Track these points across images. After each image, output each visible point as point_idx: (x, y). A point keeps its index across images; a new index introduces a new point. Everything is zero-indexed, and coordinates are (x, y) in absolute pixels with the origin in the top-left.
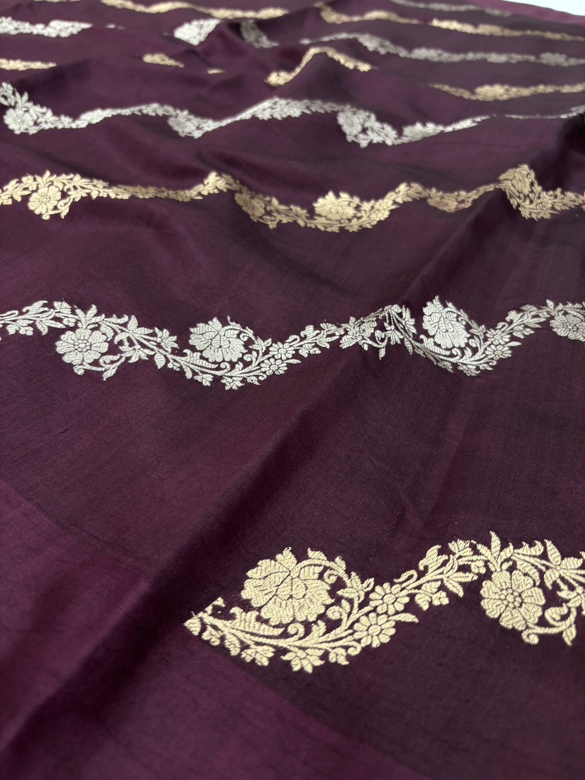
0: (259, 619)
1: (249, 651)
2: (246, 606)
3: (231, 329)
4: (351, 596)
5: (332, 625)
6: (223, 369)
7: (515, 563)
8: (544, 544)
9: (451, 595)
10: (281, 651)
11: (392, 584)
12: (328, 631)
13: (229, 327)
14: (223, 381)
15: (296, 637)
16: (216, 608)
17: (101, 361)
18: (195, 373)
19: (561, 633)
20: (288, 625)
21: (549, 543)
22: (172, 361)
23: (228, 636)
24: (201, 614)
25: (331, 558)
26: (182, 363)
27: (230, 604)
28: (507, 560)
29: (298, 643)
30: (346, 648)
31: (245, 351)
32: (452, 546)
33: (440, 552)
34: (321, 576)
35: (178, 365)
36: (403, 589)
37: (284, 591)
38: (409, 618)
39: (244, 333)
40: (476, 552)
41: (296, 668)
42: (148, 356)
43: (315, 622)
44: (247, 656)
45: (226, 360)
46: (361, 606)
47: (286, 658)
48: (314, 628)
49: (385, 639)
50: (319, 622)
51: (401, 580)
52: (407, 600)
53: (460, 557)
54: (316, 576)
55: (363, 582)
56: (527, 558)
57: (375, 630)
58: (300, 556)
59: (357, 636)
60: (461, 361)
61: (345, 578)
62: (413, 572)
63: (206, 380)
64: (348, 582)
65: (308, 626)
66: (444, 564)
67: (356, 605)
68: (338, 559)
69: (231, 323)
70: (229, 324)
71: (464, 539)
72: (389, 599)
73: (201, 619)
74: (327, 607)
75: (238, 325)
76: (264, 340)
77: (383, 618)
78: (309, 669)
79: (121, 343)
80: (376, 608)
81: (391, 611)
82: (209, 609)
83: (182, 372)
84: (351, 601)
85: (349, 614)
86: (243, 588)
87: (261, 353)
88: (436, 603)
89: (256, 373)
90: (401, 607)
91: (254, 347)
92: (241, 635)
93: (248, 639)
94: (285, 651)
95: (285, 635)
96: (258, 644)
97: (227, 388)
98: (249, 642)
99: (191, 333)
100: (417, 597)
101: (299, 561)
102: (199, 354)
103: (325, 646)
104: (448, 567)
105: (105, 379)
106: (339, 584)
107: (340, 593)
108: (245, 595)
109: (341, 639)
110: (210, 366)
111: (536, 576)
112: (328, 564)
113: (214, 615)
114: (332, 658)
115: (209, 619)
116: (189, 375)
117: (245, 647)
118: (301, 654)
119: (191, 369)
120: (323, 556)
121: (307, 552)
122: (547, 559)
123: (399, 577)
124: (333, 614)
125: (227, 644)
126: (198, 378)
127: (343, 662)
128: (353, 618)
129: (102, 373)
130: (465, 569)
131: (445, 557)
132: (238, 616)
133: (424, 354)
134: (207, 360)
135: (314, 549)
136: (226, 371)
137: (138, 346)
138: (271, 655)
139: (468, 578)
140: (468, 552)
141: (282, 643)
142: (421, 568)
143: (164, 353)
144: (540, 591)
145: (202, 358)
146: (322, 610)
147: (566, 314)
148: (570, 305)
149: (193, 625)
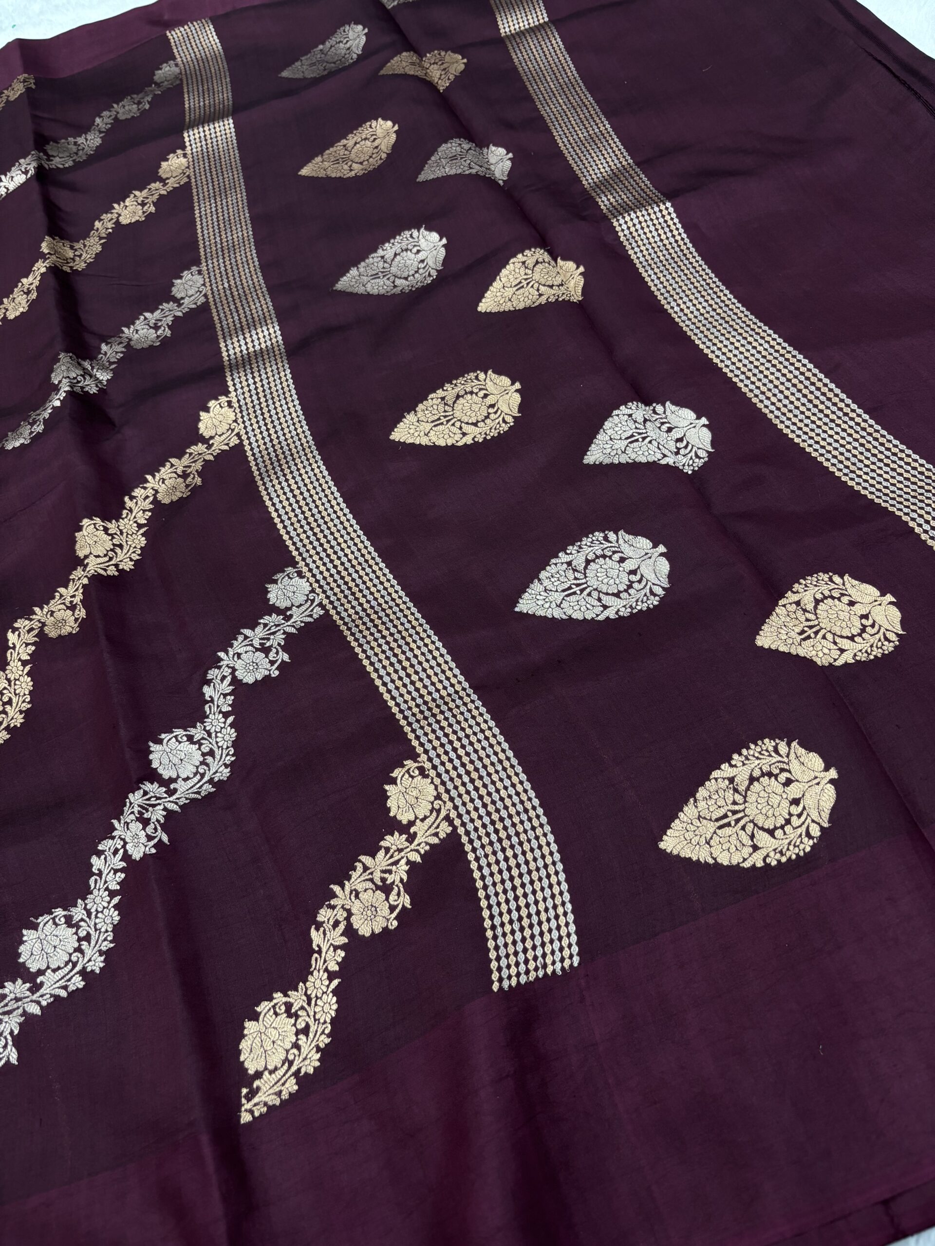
0: (271, 1073)
1: (284, 1093)
2: (258, 1075)
3: (44, 925)
4: (299, 1006)
5: (306, 1030)
6: (78, 961)
7: (355, 890)
8: (360, 861)
9: (343, 947)
10: (296, 1074)
11: (312, 973)
12: (307, 1035)
13: (41, 925)
14: (89, 969)
15: (297, 1058)
16: (246, 1096)
18: (65, 988)
19: (403, 905)
20: (287, 1058)
21: (361, 858)
22: (41, 999)
23: (267, 1099)
24: (243, 1109)
25: (271, 999)
26: (48, 991)
27: (249, 1085)
28: (351, 893)
29: (301, 1059)
30: (323, 1033)
31: (74, 930)
32: (320, 918)
33: (317, 929)
34: (276, 1014)
35: (48, 996)
36: (319, 971)
37: (268, 1046)
38: (336, 982)
39: (56, 916)
40: (333, 907)
41: (312, 1071)
42: (22, 1015)
43: (297, 1039)
44: (285, 1096)
45: (71, 951)
46: (309, 1004)
47: (302, 1073)
48: (300, 1042)
49: (335, 1007)
50: (299, 1037)
51: (314, 966)
52: (326, 975)
53: (328, 920)
54: (274, 1016)
55: (297, 991)
56: (358, 881)
57: (327, 1008)
58: (255, 1017)
59: (322, 1021)
60: (212, 772)
61: (287, 999)
62: (316, 955)
63: (77, 983)
64: (291, 1000)
65: (296, 1046)
66: (324, 933)
67: (306, 1006)
68: (275, 995)
69: (39, 921)
70: (38, 924)
71: (322, 907)
72: (318, 984)
73: (246, 1110)
74: (295, 1025)
75: (46, 916)
76: (76, 906)
77: (325, 996)
78: (317, 1064)
80: (316, 996)
81: (325, 989)
82: (244, 1101)
83: (57, 997)
84: (302, 1008)
85: (308, 1015)
86: (247, 1070)
87: (85, 918)
88: (340, 960)
89: (102, 938)
90: (327, 982)
91: (76, 918)
92: (272, 1091)
93: (276, 1089)
94: (299, 1070)
95: (291, 1063)
96: (283, 1084)
97: (98, 971)
98: (278, 1090)
99: (24, 963)
100: (329, 968)
101: (258, 1020)
102: (49, 971)
103: (313, 1045)
104: (328, 933)
105: (16, 1063)
106: (289, 1006)
107: (293, 1011)
108: (251, 1071)
109: (317, 1031)
110: (67, 970)
111: (370, 885)
112: (272, 1004)
113: (249, 1100)
114: (322, 1045)
115: (248, 1106)
116: (63, 994)
117: (279, 1093)
118: (307, 1062)
119: (59, 988)
120: (266, 1003)
121: (256, 1011)
122: (368, 868)
123: (311, 966)
124: (301, 1024)
125: (270, 1103)
126: (72, 988)
127: (329, 1041)
128: (311, 1014)
129: (8, 1062)
130: (336, 924)
131: (322, 929)
132: (261, 1085)
133: (187, 799)
134: (59, 968)
135: (258, 1005)
136: (81, 960)
137: (6, 1018)
138: (294, 1081)
139: (342, 927)
140: (329, 912)
141: (294, 1068)
142: (317, 949)
143: (29, 999)
144: (378, 892)
145: (54, 971)
146: (294, 1029)
147: (239, 655)
148: (235, 643)
149: (246, 1118)
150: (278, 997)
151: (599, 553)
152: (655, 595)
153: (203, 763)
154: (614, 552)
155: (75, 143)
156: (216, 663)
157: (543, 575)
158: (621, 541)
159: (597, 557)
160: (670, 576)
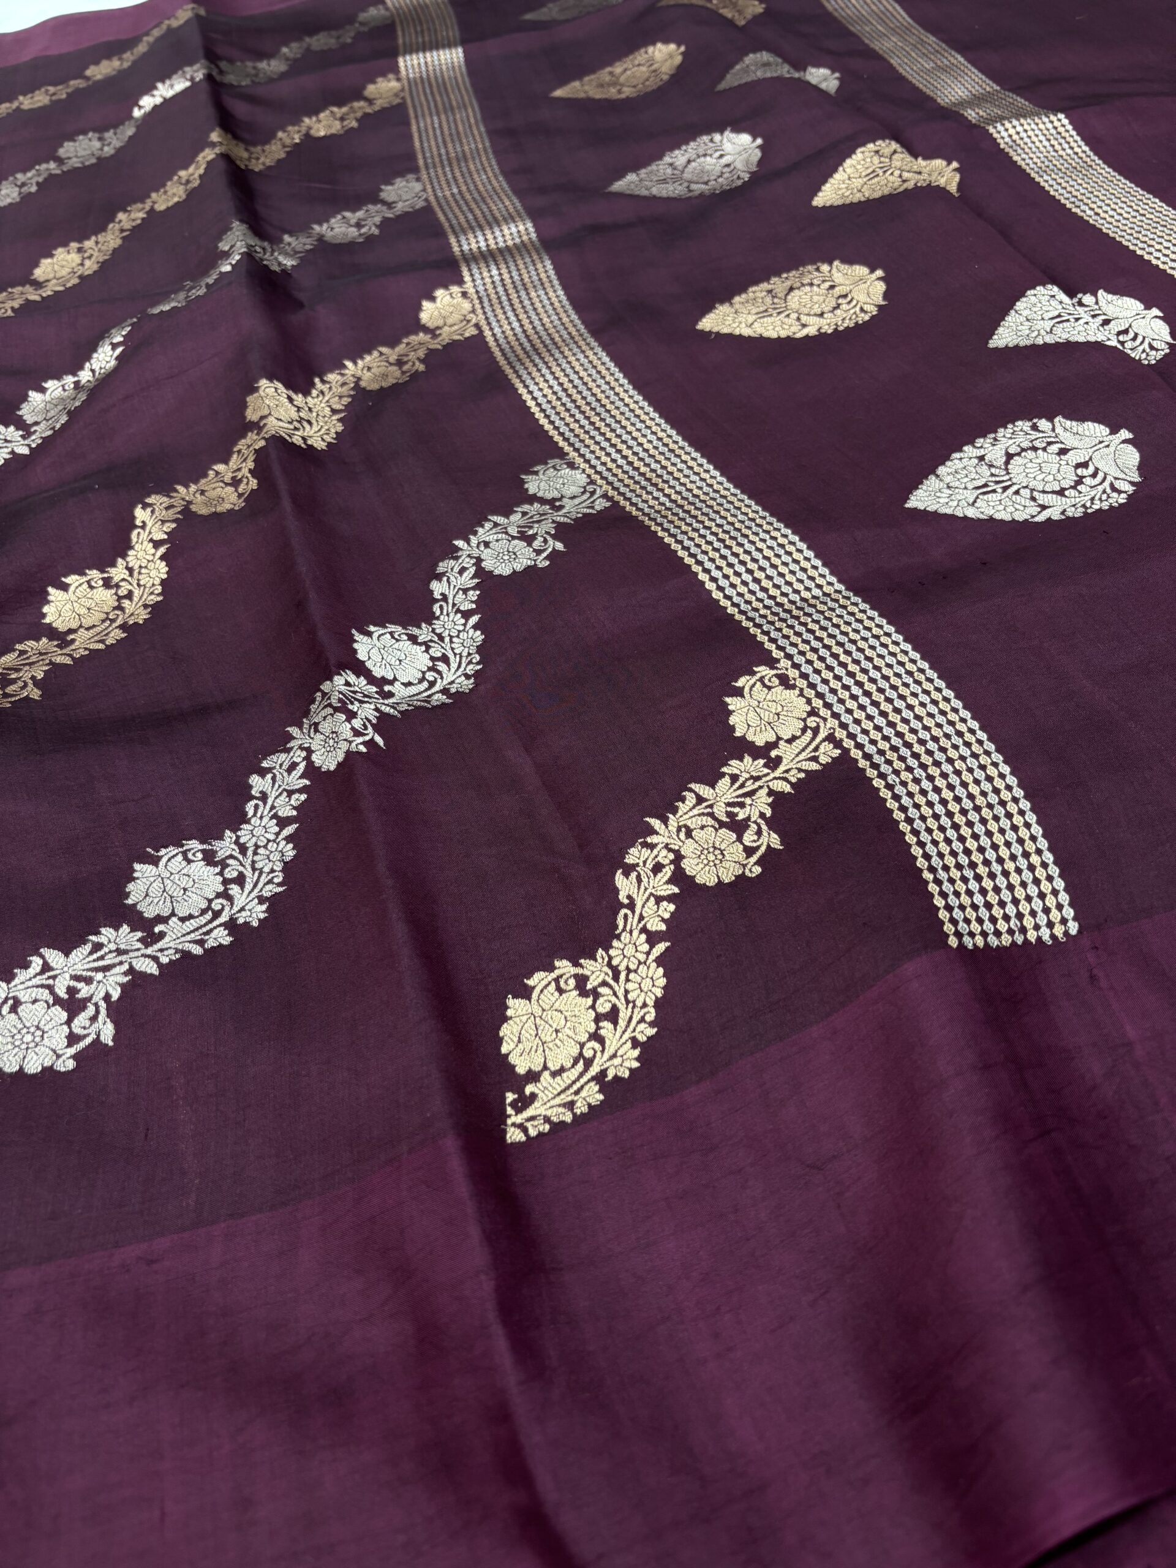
0: (554, 1074)
1: (579, 1104)
2: (533, 1076)
3: (169, 860)
4: (600, 980)
5: (613, 1016)
6: (223, 909)
7: (685, 826)
8: (691, 790)
9: (670, 898)
10: (600, 1077)
11: (618, 937)
12: (615, 1023)
13: (164, 860)
14: (241, 921)
15: (599, 1054)
16: (513, 1105)
17: (77, 1030)
18: (201, 943)
19: (769, 846)
20: (581, 1054)
21: (692, 786)
22: (159, 954)
23: (549, 1113)
24: (509, 1123)
25: (551, 968)
26: (172, 945)
27: (520, 1091)
28: (679, 830)
29: (606, 1056)
30: (642, 1020)
31: (217, 870)
32: (630, 860)
33: (626, 874)
34: (561, 991)
35: (172, 951)
36: (631, 932)
37: (547, 1035)
38: (661, 947)
39: (189, 850)
40: (652, 847)
41: (627, 1074)
42: (125, 974)
43: (598, 1028)
44: (581, 1108)
45: (211, 897)
46: (616, 978)
47: (610, 1075)
48: (602, 1032)
49: (662, 982)
50: (601, 1024)
51: (621, 927)
52: (643, 937)
53: (645, 862)
54: (557, 994)
55: (596, 960)
56: (691, 814)
57: (647, 984)
58: (525, 993)
59: (639, 1003)
60: (445, 682)
61: (579, 971)
62: (624, 911)
63: (221, 937)
64: (587, 972)
65: (596, 1037)
66: (639, 879)
67: (612, 982)
68: (557, 963)
69: (161, 853)
70: (160, 858)
71: (633, 846)
72: (630, 951)
73: (514, 1126)
74: (593, 1007)
75: (171, 848)
76: (222, 839)
77: (642, 969)
78: (635, 1064)
79: (71, 991)
80: (628, 968)
81: (642, 957)
82: (510, 1111)
83: (186, 955)
84: (604, 984)
85: (615, 994)
86: (514, 1067)
87: (236, 854)
88: (667, 916)
89: (264, 879)
90: (646, 947)
91: (222, 854)
92: (558, 1101)
93: (566, 1098)
94: (603, 1073)
95: (589, 1063)
96: (577, 1093)
97: (255, 924)
98: (570, 1099)
99: (135, 905)
100: (649, 927)
101: (529, 999)
102: (174, 919)
103: (627, 1036)
104: (645, 880)
105: (111, 1043)
106: (581, 981)
107: (589, 986)
108: (521, 1070)
109: (631, 1018)
110: (203, 920)
111: (710, 821)
112: (554, 975)
113: (519, 1111)
114: (642, 1038)
115: (519, 1119)
116: (197, 950)
117: (570, 1105)
118: (617, 1061)
119: (190, 942)
120: (542, 974)
121: (526, 985)
122: (706, 800)
123: (617, 927)
124: (603, 1007)
125: (555, 1119)
126: (211, 943)
127: (652, 1032)
128: (621, 993)
129: (97, 1041)
130: (657, 868)
131: (634, 875)
132: (537, 1091)
133: (409, 705)
134: (191, 917)
135: (529, 976)
136: (227, 909)
137: (99, 976)
138: (597, 1088)
139: (668, 872)
140: (646, 852)
141: (594, 1070)
142: (626, 901)
143: (139, 953)
144: (723, 831)
145: (183, 920)
146: (592, 1014)
147: (486, 544)
148: (481, 532)
149: (514, 1135)
150: (562, 965)
151: (1025, 445)
152: (1119, 491)
153: (432, 669)
154: (1049, 443)
156: (451, 553)
157: (941, 470)
158: (1059, 430)
159: (1023, 450)
160: (1142, 468)
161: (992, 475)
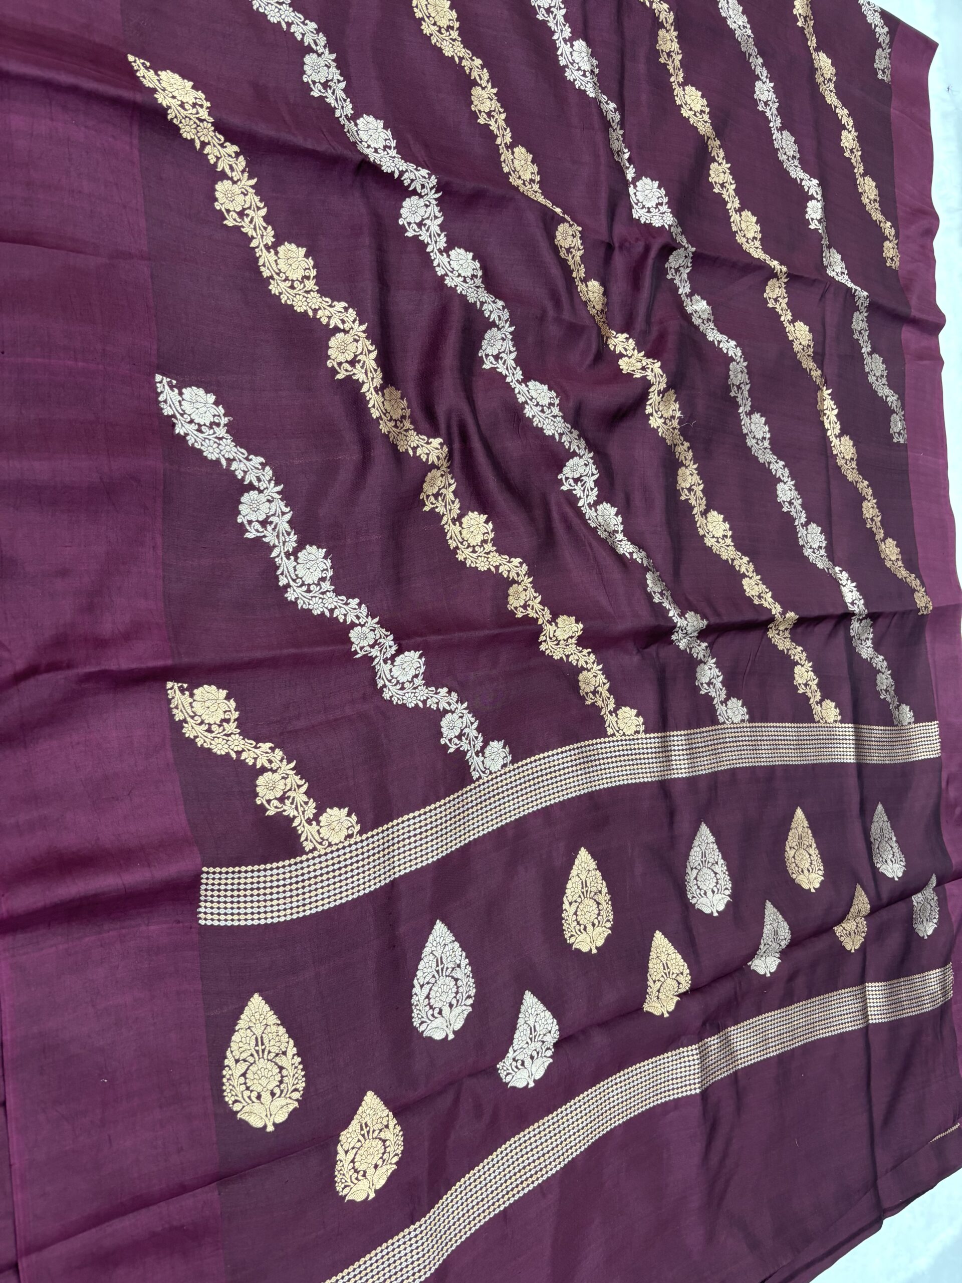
0: (191, 703)
1: (177, 710)
2: (192, 695)
3: (325, 563)
4: (226, 728)
5: (209, 731)
7: (288, 777)
8: (305, 783)
9: (255, 764)
10: (185, 721)
11: (244, 739)
12: (206, 731)
13: (325, 561)
15: (195, 722)
16: (182, 686)
17: (254, 524)
19: (269, 810)
20: (197, 716)
21: (307, 785)
22: (280, 557)
23: (176, 699)
24: (175, 684)
25: (236, 710)
26: (283, 562)
27: (187, 689)
28: (287, 774)
29: (193, 725)
30: (205, 742)
31: (316, 582)
32: (277, 751)
33: (271, 748)
34: (225, 712)
35: (280, 562)
36: (244, 745)
37: (209, 703)
39: (328, 571)
40: (281, 761)
41: (184, 731)
44: (175, 711)
45: (303, 578)
46: (225, 735)
47: (185, 725)
48: (203, 726)
49: (219, 753)
50: (207, 725)
51: (248, 741)
52: (240, 749)
53: (275, 757)
54: (224, 710)
55: (235, 728)
56: (293, 781)
57: (219, 746)
58: (228, 698)
59: (212, 742)
60: (390, 687)
61: (232, 721)
62: (254, 743)
63: (283, 582)
64: (231, 723)
65: (202, 723)
66: (267, 752)
67: (224, 733)
68: (237, 713)
69: (329, 560)
71: (284, 753)
72: (236, 743)
74: (215, 724)
77: (226, 746)
78: (187, 735)
80: (228, 740)
81: (232, 747)
82: (179, 685)
84: (224, 730)
85: (219, 733)
86: (197, 689)
88: (247, 760)
90: (235, 749)
92: (180, 702)
94: (186, 722)
95: (192, 717)
96: (181, 711)
98: (180, 707)
100: (245, 752)
101: (225, 699)
103: (199, 734)
104: (267, 755)
106: (227, 721)
107: (224, 724)
108: (195, 691)
109: (206, 737)
111: (288, 788)
112: (233, 710)
113: (179, 688)
114: (197, 740)
115: (176, 687)
117: (177, 707)
118: (190, 729)
120: (234, 706)
121: (231, 699)
122: (299, 788)
123: (248, 739)
124: (214, 728)
125: (173, 700)
127: (199, 744)
128: (218, 735)
129: (247, 531)
130: (270, 762)
131: (270, 751)
132: (185, 696)
133: (378, 670)
134: (295, 571)
135: (235, 701)
136: (297, 585)
137: (275, 533)
138: (181, 719)
139: (268, 765)
140: (279, 758)
141: (189, 719)
142: (259, 746)
143: (282, 550)
144: (282, 793)
145: (295, 567)
146: (212, 722)
147: (461, 717)
148: (470, 716)
149: (169, 685)
150: (236, 715)
151: (461, 990)
152: (421, 1024)
153: (398, 682)
154: (458, 1001)
155: (867, 639)
156: (461, 700)
158: (464, 1007)
159: (458, 988)
160: (430, 1038)
161: (447, 968)
